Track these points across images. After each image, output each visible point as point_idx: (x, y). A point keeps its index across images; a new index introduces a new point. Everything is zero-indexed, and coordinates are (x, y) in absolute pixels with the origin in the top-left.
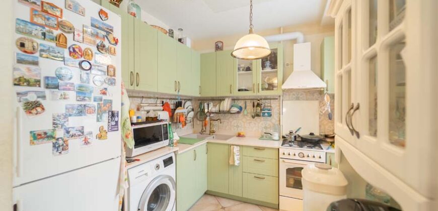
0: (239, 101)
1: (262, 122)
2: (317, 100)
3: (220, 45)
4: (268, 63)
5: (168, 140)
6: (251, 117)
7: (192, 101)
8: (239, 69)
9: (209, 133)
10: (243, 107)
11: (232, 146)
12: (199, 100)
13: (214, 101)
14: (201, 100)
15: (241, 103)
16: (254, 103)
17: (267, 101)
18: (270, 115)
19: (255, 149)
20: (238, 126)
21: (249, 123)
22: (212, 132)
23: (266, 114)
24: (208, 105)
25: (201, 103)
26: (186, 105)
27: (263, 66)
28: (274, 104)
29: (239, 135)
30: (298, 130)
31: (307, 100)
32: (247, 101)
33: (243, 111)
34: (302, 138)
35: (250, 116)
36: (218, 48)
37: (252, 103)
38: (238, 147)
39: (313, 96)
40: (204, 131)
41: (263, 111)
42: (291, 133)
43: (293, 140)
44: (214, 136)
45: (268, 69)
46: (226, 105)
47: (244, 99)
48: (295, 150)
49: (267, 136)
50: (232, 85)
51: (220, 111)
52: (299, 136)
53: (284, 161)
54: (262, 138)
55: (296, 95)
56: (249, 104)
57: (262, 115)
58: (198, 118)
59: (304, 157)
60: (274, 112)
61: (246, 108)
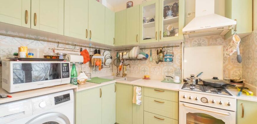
0: (146, 50)
1: (165, 67)
2: (221, 44)
3: (130, 4)
4: (170, 12)
5: (70, 78)
6: (156, 63)
7: (112, 51)
8: (144, 21)
9: (122, 76)
10: (149, 54)
11: (135, 87)
12: (116, 51)
13: (127, 51)
14: (118, 50)
15: (147, 52)
16: (158, 50)
17: (169, 48)
18: (172, 60)
19: (155, 90)
20: (145, 71)
21: (154, 68)
22: (124, 75)
23: (168, 59)
24: (123, 53)
25: (118, 53)
26: (105, 54)
27: (165, 15)
28: (176, 52)
29: (145, 78)
30: (200, 74)
31: (209, 45)
32: (152, 49)
33: (148, 58)
34: (204, 82)
35: (154, 61)
36: (128, 6)
37: (157, 51)
38: (140, 88)
39: (216, 41)
40: (119, 74)
41: (165, 57)
42: (192, 76)
43: (194, 84)
44: (126, 78)
45: (170, 18)
46: (134, 53)
47: (150, 48)
48: (197, 94)
49: (169, 79)
50: (138, 35)
51: (129, 58)
52: (201, 80)
53: (183, 105)
54: (164, 81)
55: (198, 42)
56: (154, 52)
57: (164, 60)
58: (116, 64)
59: (207, 102)
60: (176, 58)
61: (151, 55)
